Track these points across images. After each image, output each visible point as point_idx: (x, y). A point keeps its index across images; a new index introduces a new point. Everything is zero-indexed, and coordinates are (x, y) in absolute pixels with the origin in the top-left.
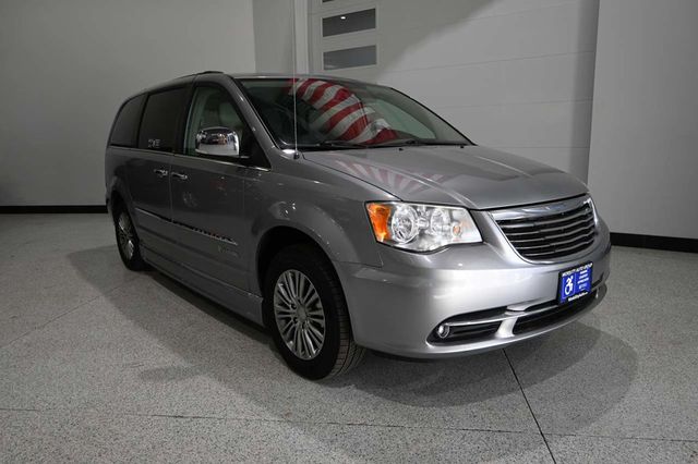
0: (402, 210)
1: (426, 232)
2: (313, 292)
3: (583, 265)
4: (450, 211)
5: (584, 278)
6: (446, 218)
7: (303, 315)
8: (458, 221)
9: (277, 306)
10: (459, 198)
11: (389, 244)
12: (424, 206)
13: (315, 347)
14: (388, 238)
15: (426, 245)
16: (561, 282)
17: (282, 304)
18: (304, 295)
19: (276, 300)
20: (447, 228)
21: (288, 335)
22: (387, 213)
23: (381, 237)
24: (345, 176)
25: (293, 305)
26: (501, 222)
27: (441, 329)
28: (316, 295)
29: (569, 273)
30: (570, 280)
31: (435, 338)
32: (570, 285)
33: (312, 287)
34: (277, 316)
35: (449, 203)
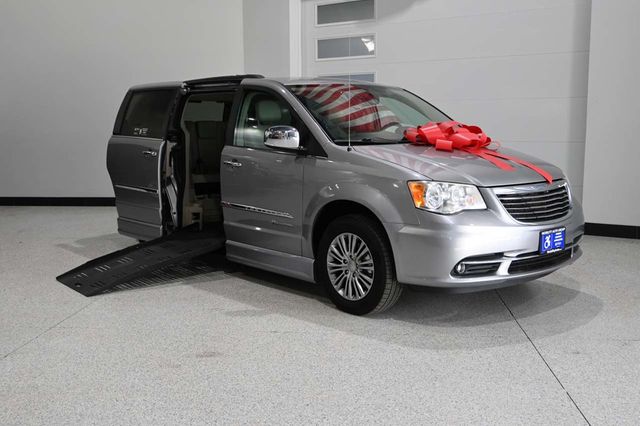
0: (432, 187)
1: (448, 202)
2: (364, 247)
3: (558, 228)
4: (465, 188)
5: (559, 239)
6: (461, 193)
7: (353, 268)
8: (471, 195)
9: (330, 264)
10: (472, 179)
11: (423, 209)
12: (447, 184)
13: (365, 289)
14: (423, 205)
15: (449, 210)
16: (541, 239)
17: (335, 261)
18: (355, 251)
19: (329, 259)
20: (462, 199)
21: (340, 284)
22: (422, 188)
23: (418, 204)
24: (388, 163)
25: (344, 260)
26: (499, 196)
27: (459, 268)
28: (367, 249)
29: (547, 233)
30: (548, 238)
31: (455, 273)
32: (548, 241)
33: (363, 243)
34: (330, 271)
35: (464, 182)
